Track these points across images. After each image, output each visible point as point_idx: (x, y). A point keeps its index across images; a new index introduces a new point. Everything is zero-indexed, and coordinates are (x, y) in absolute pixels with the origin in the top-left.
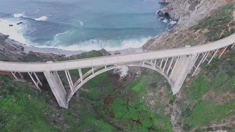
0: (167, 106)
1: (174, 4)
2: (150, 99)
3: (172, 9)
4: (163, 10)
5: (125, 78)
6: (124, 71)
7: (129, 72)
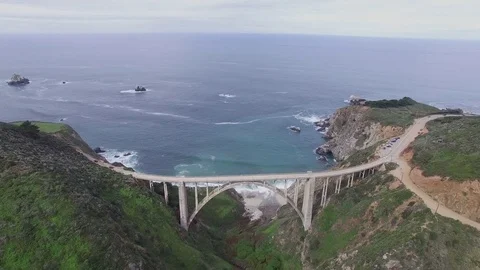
0: (299, 244)
1: (337, 139)
2: (280, 238)
3: (336, 145)
4: (324, 147)
5: (257, 222)
6: (256, 215)
7: (262, 217)
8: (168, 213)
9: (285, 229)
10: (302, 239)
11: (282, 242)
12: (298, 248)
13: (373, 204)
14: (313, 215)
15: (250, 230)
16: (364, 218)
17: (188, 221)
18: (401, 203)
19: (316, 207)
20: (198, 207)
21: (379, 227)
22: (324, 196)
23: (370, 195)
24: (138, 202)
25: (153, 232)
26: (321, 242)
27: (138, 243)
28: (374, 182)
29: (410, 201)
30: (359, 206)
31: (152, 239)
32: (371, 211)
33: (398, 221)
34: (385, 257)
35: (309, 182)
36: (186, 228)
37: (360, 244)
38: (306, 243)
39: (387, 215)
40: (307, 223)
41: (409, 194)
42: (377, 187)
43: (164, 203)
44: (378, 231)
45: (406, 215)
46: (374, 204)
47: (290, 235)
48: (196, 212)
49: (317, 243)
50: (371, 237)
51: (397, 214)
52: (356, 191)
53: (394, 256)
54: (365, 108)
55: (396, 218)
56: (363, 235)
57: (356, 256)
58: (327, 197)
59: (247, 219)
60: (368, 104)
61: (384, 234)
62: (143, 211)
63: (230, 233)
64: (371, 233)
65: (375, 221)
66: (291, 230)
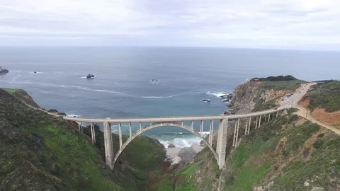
0: (214, 181)
2: (197, 177)
5: (176, 166)
6: (176, 160)
7: (181, 162)
8: (93, 151)
9: (201, 168)
10: (218, 176)
11: (199, 180)
12: (214, 185)
13: (282, 140)
14: (226, 154)
15: (171, 172)
16: (275, 152)
17: (113, 159)
18: (311, 136)
19: (229, 148)
20: (122, 147)
21: (290, 159)
22: (236, 137)
23: (277, 133)
24: (64, 138)
25: (73, 165)
26: (235, 177)
27: (53, 173)
28: (281, 122)
29: (318, 133)
30: (269, 143)
31: (71, 171)
32: (281, 146)
33: (311, 152)
34: (307, 184)
35: (222, 123)
36: (112, 167)
37: (275, 177)
38: (221, 180)
39: (298, 147)
40: (221, 162)
41: (317, 128)
42: (284, 126)
43: (90, 142)
44: (291, 163)
45: (317, 145)
46: (284, 139)
47: (206, 174)
48: (120, 152)
49: (232, 179)
50: (284, 169)
51: (307, 146)
52: (265, 130)
53: (317, 183)
54: (259, 83)
55: (308, 149)
56: (276, 168)
57: (272, 188)
58: (239, 138)
59: (168, 164)
60: (261, 80)
61: (298, 165)
62: (67, 146)
63: (153, 174)
64: (284, 165)
65: (286, 154)
66: (207, 169)
